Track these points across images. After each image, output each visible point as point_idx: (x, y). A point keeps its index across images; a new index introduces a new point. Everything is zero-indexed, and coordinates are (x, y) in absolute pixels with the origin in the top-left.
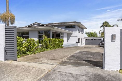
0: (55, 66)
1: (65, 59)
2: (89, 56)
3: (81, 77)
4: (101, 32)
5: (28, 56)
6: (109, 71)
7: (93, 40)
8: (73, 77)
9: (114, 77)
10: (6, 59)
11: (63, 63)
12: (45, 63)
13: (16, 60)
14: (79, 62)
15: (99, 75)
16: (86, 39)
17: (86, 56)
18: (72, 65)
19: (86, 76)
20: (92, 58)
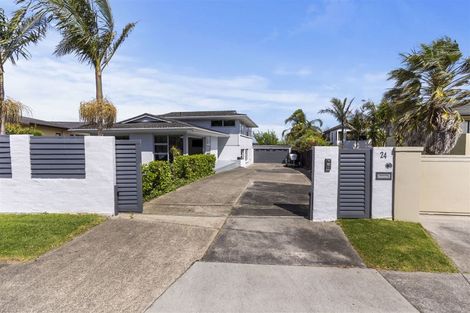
0: (224, 219)
1: (236, 204)
2: (278, 194)
3: (280, 236)
4: (285, 134)
5: (155, 199)
6: (320, 223)
7: (271, 151)
8: (266, 237)
9: (330, 233)
10: (118, 211)
11: (236, 212)
12: (202, 215)
13: (140, 212)
14: (264, 207)
15: (306, 231)
16: (256, 150)
17: (271, 193)
18: (255, 214)
19: (287, 234)
20: (283, 197)
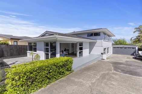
4: (133, 39)
7: (123, 48)
16: (114, 48)
